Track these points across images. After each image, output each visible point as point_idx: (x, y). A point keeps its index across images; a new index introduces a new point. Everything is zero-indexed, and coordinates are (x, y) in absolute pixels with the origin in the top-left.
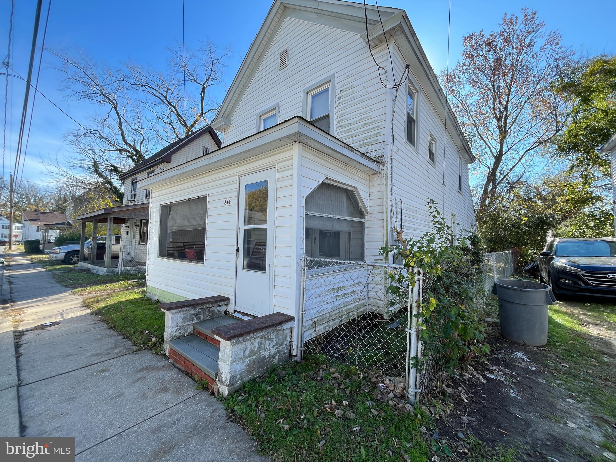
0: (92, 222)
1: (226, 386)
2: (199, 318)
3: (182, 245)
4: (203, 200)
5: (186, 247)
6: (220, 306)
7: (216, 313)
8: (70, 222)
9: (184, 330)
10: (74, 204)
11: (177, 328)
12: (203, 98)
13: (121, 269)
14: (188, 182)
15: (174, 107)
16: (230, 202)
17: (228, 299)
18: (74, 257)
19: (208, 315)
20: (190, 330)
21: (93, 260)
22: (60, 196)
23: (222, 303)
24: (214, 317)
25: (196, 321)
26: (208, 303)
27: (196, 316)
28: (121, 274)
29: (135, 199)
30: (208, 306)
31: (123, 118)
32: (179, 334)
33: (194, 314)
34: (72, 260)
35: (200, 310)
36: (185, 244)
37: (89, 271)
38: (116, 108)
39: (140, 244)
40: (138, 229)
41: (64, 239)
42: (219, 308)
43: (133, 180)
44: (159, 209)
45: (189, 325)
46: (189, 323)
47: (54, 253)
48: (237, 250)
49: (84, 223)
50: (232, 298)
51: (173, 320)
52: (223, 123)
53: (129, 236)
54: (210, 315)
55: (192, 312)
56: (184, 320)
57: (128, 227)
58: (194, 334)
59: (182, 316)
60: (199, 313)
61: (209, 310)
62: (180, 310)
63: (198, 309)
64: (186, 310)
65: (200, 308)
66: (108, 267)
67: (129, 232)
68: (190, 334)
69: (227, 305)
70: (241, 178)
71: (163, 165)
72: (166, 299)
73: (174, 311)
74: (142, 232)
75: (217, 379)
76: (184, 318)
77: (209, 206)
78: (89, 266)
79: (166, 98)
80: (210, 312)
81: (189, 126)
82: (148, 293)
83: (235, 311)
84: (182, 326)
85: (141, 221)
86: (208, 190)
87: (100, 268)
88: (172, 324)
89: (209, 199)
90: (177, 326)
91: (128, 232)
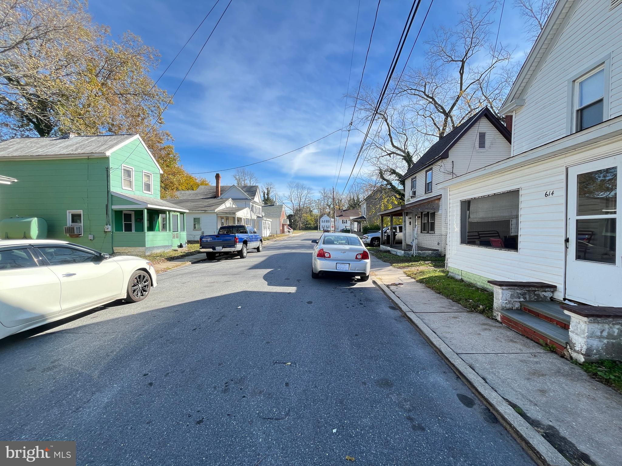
0: (389, 216)
1: (582, 354)
2: (525, 298)
3: (476, 234)
4: (515, 193)
5: (481, 236)
6: (545, 291)
7: (541, 297)
8: (364, 216)
9: (513, 305)
10: (366, 203)
11: (506, 301)
12: (462, 75)
13: (415, 252)
14: (493, 179)
15: (432, 98)
16: (553, 194)
17: (555, 287)
18: (375, 242)
19: (534, 298)
20: (517, 305)
21: (391, 244)
22: (350, 198)
23: (549, 289)
24: (540, 300)
25: (522, 300)
26: (534, 286)
27: (522, 295)
28: (415, 256)
29: (415, 194)
30: (533, 289)
31: (391, 126)
32: (508, 306)
33: (520, 294)
34: (374, 243)
35: (526, 291)
36: (480, 233)
37: (389, 252)
38: (386, 120)
39: (421, 232)
40: (420, 220)
41: (367, 228)
42: (544, 293)
43: (412, 179)
44: (459, 204)
45: (516, 301)
46: (516, 300)
47: (364, 238)
48: (567, 240)
49: (382, 217)
50: (560, 287)
51: (503, 294)
52: (515, 105)
53: (412, 225)
54: (535, 297)
55: (518, 291)
56: (512, 296)
57: (411, 218)
58: (521, 310)
59: (510, 293)
60: (525, 294)
61: (534, 293)
62: (509, 287)
63: (524, 290)
64: (514, 289)
65: (526, 289)
66: (405, 250)
67: (412, 223)
68: (517, 309)
69: (553, 292)
70: (569, 169)
71: (441, 162)
72: (471, 279)
73: (504, 288)
74: (423, 222)
75: (568, 347)
76: (511, 295)
77: (521, 199)
78: (389, 248)
79: (424, 93)
80: (535, 295)
81: (447, 112)
82: (450, 272)
83: (565, 299)
84: (511, 301)
85: (422, 213)
86: (521, 184)
87: (399, 251)
88: (502, 298)
89: (521, 193)
90: (506, 300)
91: (410, 222)
